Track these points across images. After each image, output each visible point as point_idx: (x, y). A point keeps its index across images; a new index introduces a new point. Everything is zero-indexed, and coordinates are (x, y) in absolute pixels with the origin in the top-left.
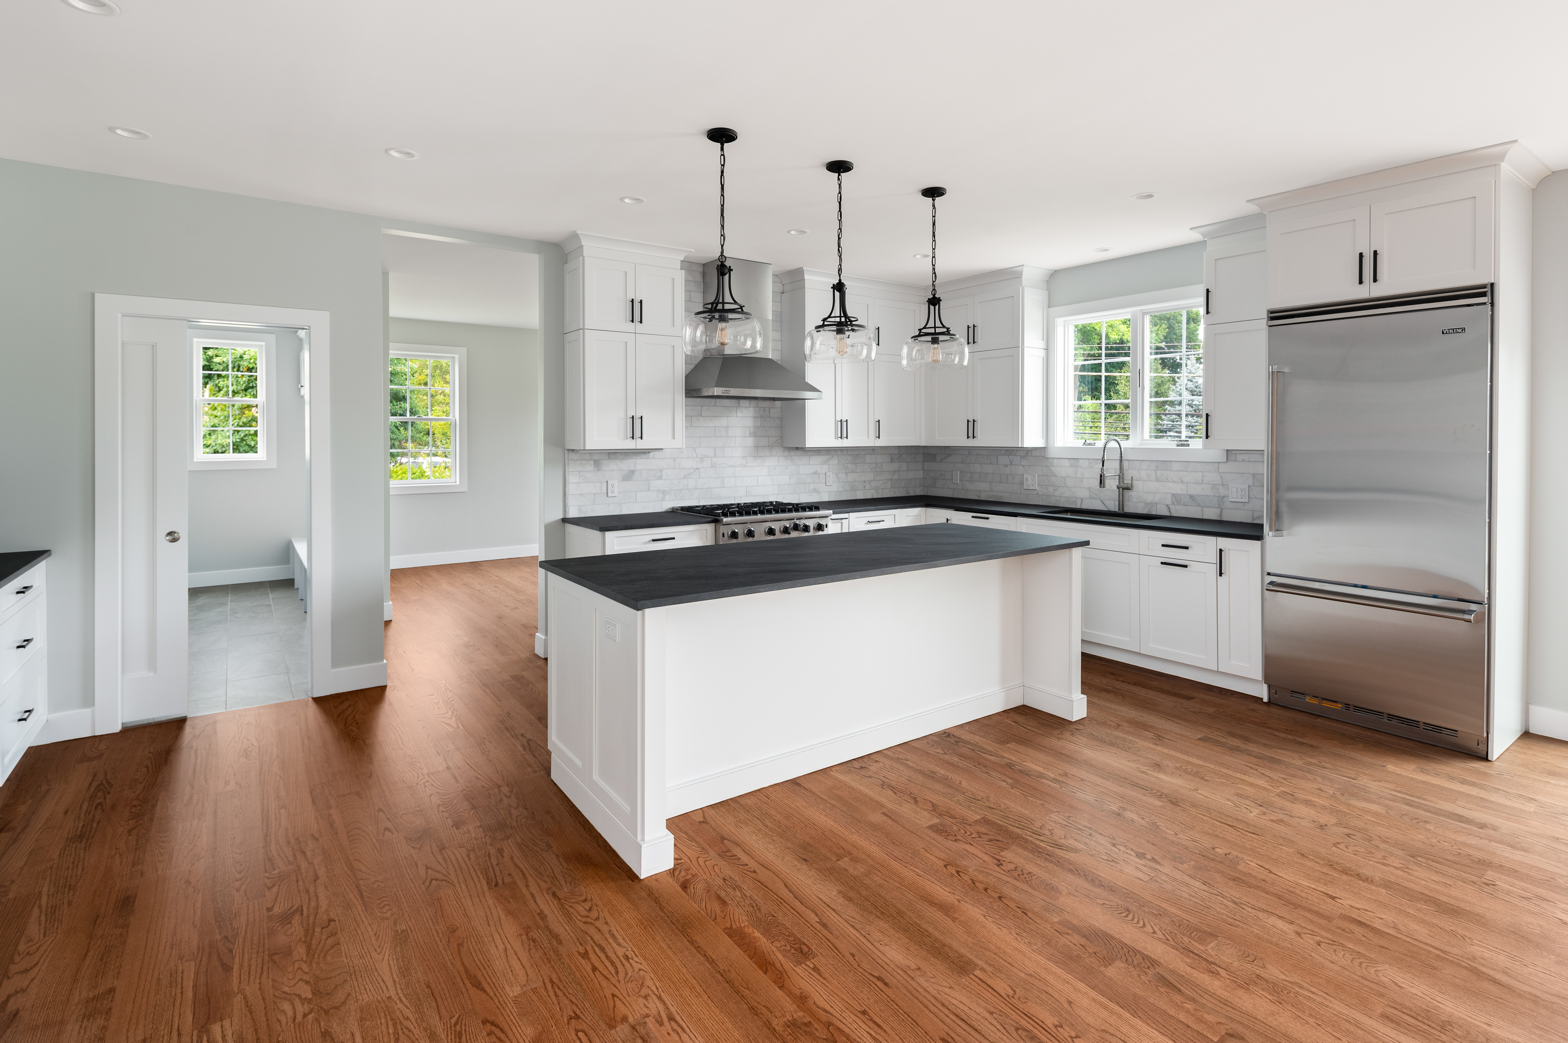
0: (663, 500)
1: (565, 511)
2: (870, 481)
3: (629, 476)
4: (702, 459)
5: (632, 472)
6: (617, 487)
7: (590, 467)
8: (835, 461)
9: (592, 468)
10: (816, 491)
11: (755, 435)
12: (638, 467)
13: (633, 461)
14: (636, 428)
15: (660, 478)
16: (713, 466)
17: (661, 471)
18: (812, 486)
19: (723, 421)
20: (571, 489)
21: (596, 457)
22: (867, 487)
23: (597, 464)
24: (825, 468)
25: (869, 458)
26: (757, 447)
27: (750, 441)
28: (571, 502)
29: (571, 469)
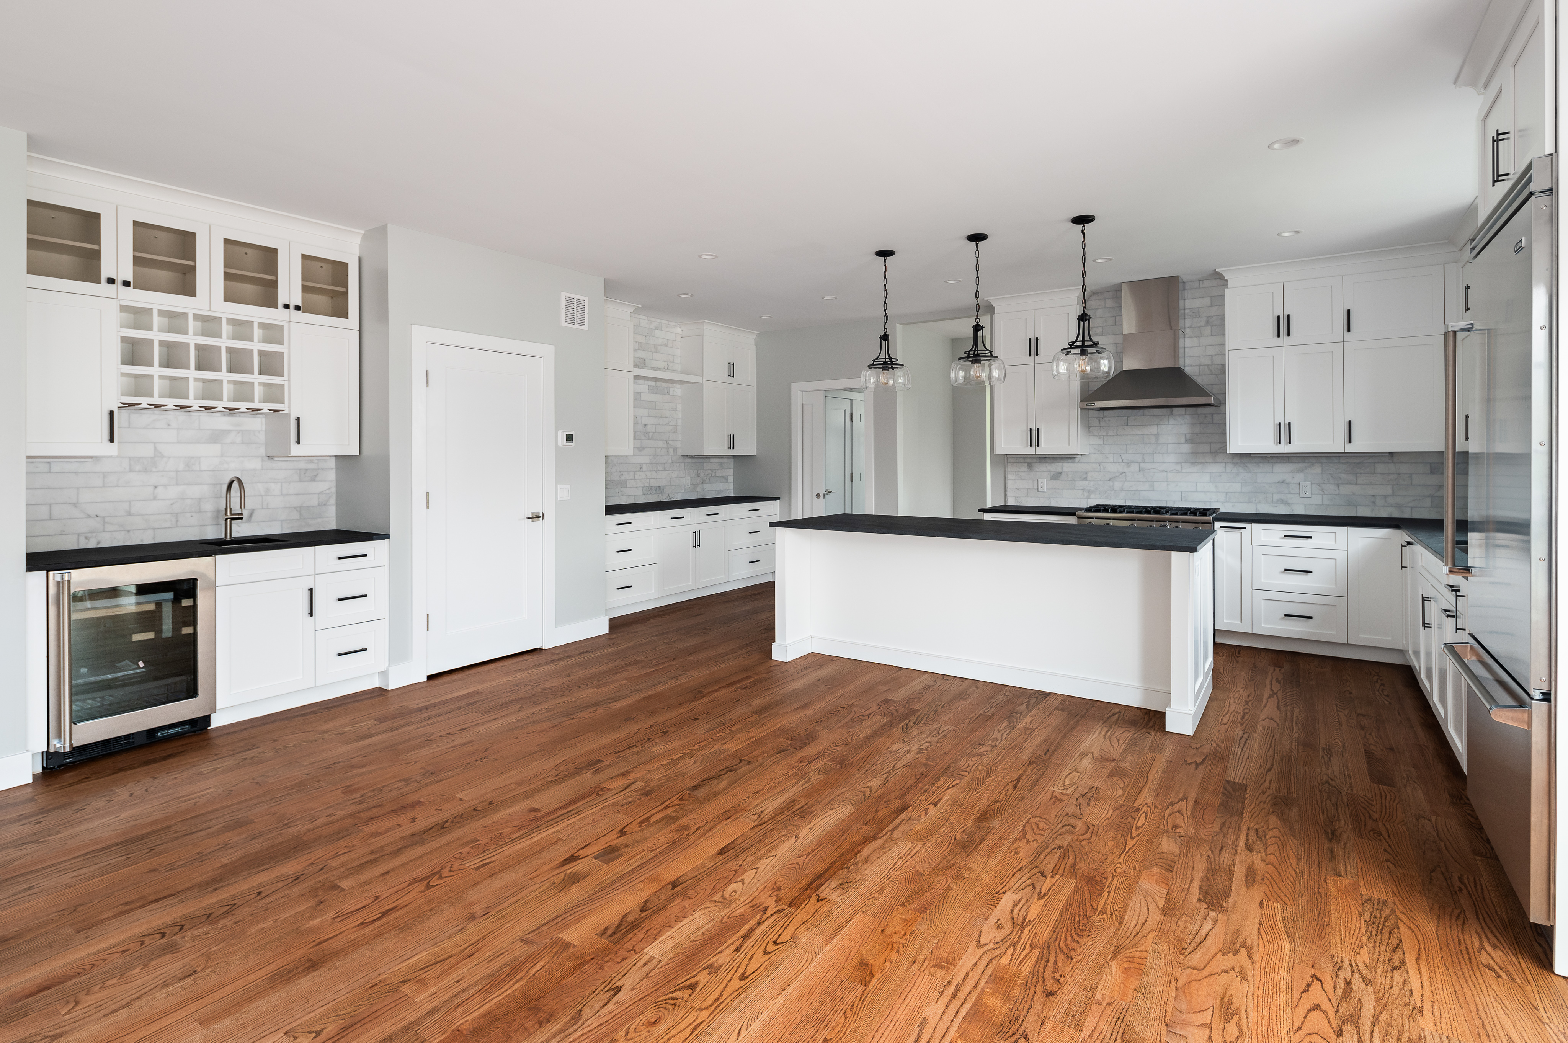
0: (1088, 497)
1: (1005, 501)
2: (1385, 497)
3: (1057, 476)
4: (1129, 464)
5: (1060, 473)
6: (1045, 484)
7: (1024, 468)
8: (1317, 469)
9: (1026, 469)
10: (1282, 501)
11: (1190, 441)
12: (1065, 469)
13: (1060, 464)
14: (1034, 436)
15: (1085, 479)
16: (1141, 470)
17: (1086, 473)
18: (1276, 497)
19: (1154, 430)
20: (1010, 484)
21: (1029, 461)
22: (1380, 502)
23: (1030, 466)
24: (1299, 477)
25: (1380, 468)
26: (1195, 453)
27: (1186, 448)
28: (1010, 494)
29: (1009, 468)
